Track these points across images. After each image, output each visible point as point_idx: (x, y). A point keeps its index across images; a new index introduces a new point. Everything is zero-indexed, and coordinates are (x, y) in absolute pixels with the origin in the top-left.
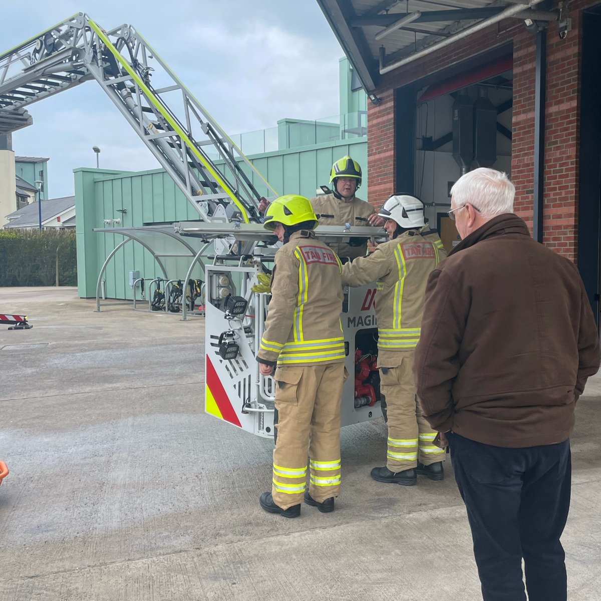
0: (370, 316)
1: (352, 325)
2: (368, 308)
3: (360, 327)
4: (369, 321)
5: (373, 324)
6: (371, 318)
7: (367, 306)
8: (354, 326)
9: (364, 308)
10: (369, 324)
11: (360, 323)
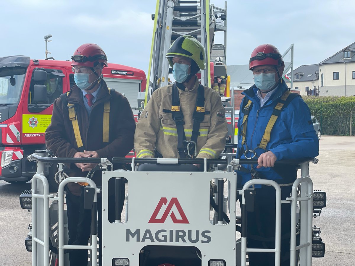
0: (165, 231)
1: (133, 240)
2: (162, 221)
3: (148, 243)
4: (165, 236)
5: (171, 240)
6: (168, 234)
7: (159, 217)
8: (138, 240)
9: (153, 220)
10: (165, 240)
11: (148, 238)
